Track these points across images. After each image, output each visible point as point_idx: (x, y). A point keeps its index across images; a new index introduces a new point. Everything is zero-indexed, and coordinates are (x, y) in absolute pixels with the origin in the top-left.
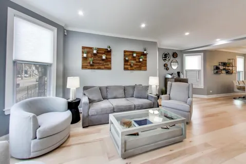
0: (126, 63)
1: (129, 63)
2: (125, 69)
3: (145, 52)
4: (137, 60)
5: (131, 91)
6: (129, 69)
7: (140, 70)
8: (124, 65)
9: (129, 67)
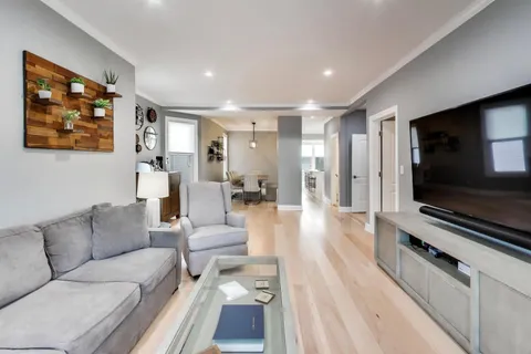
0: (39, 117)
1: (49, 119)
2: (30, 142)
3: (111, 88)
4: (85, 112)
5: (78, 241)
6: (53, 142)
7: (96, 149)
8: (26, 122)
9: (52, 133)
